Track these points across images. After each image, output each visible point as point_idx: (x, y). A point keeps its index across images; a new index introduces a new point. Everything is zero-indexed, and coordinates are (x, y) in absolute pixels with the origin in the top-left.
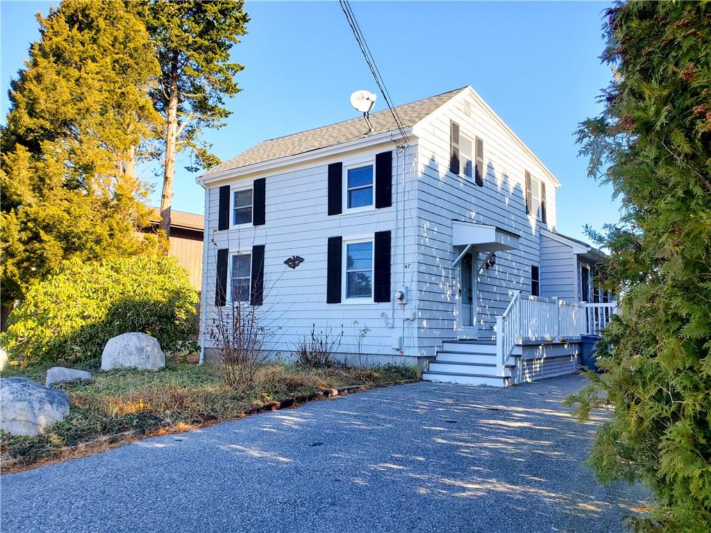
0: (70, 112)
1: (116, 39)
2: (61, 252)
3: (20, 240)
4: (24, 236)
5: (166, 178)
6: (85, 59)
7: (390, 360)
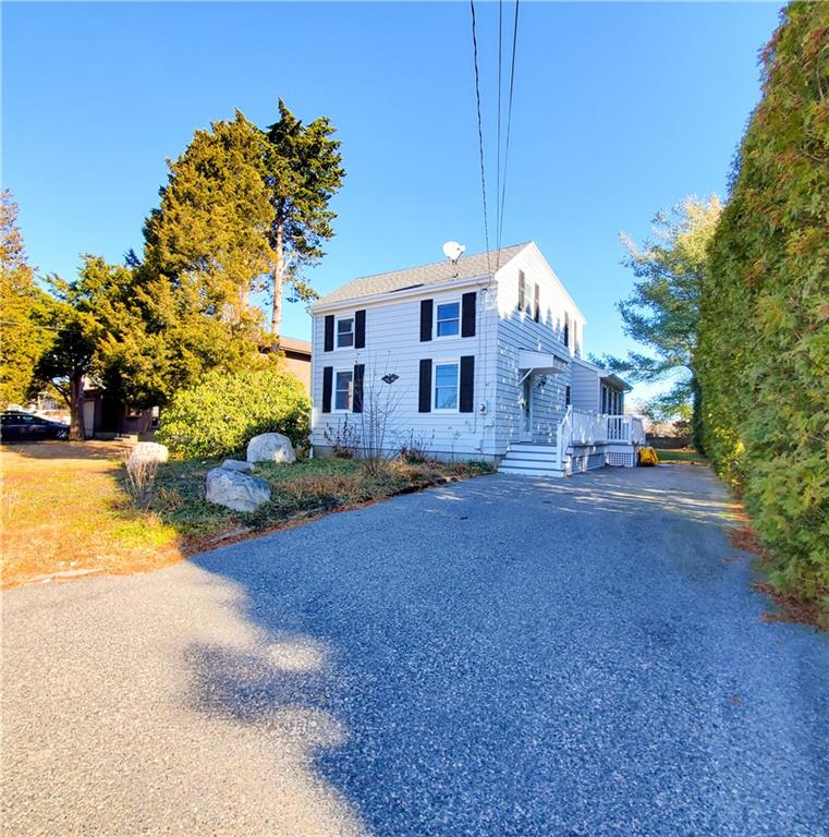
0: (204, 248)
1: (239, 186)
2: (200, 367)
3: (167, 357)
4: (170, 353)
5: (275, 307)
6: (212, 203)
7: (472, 458)
